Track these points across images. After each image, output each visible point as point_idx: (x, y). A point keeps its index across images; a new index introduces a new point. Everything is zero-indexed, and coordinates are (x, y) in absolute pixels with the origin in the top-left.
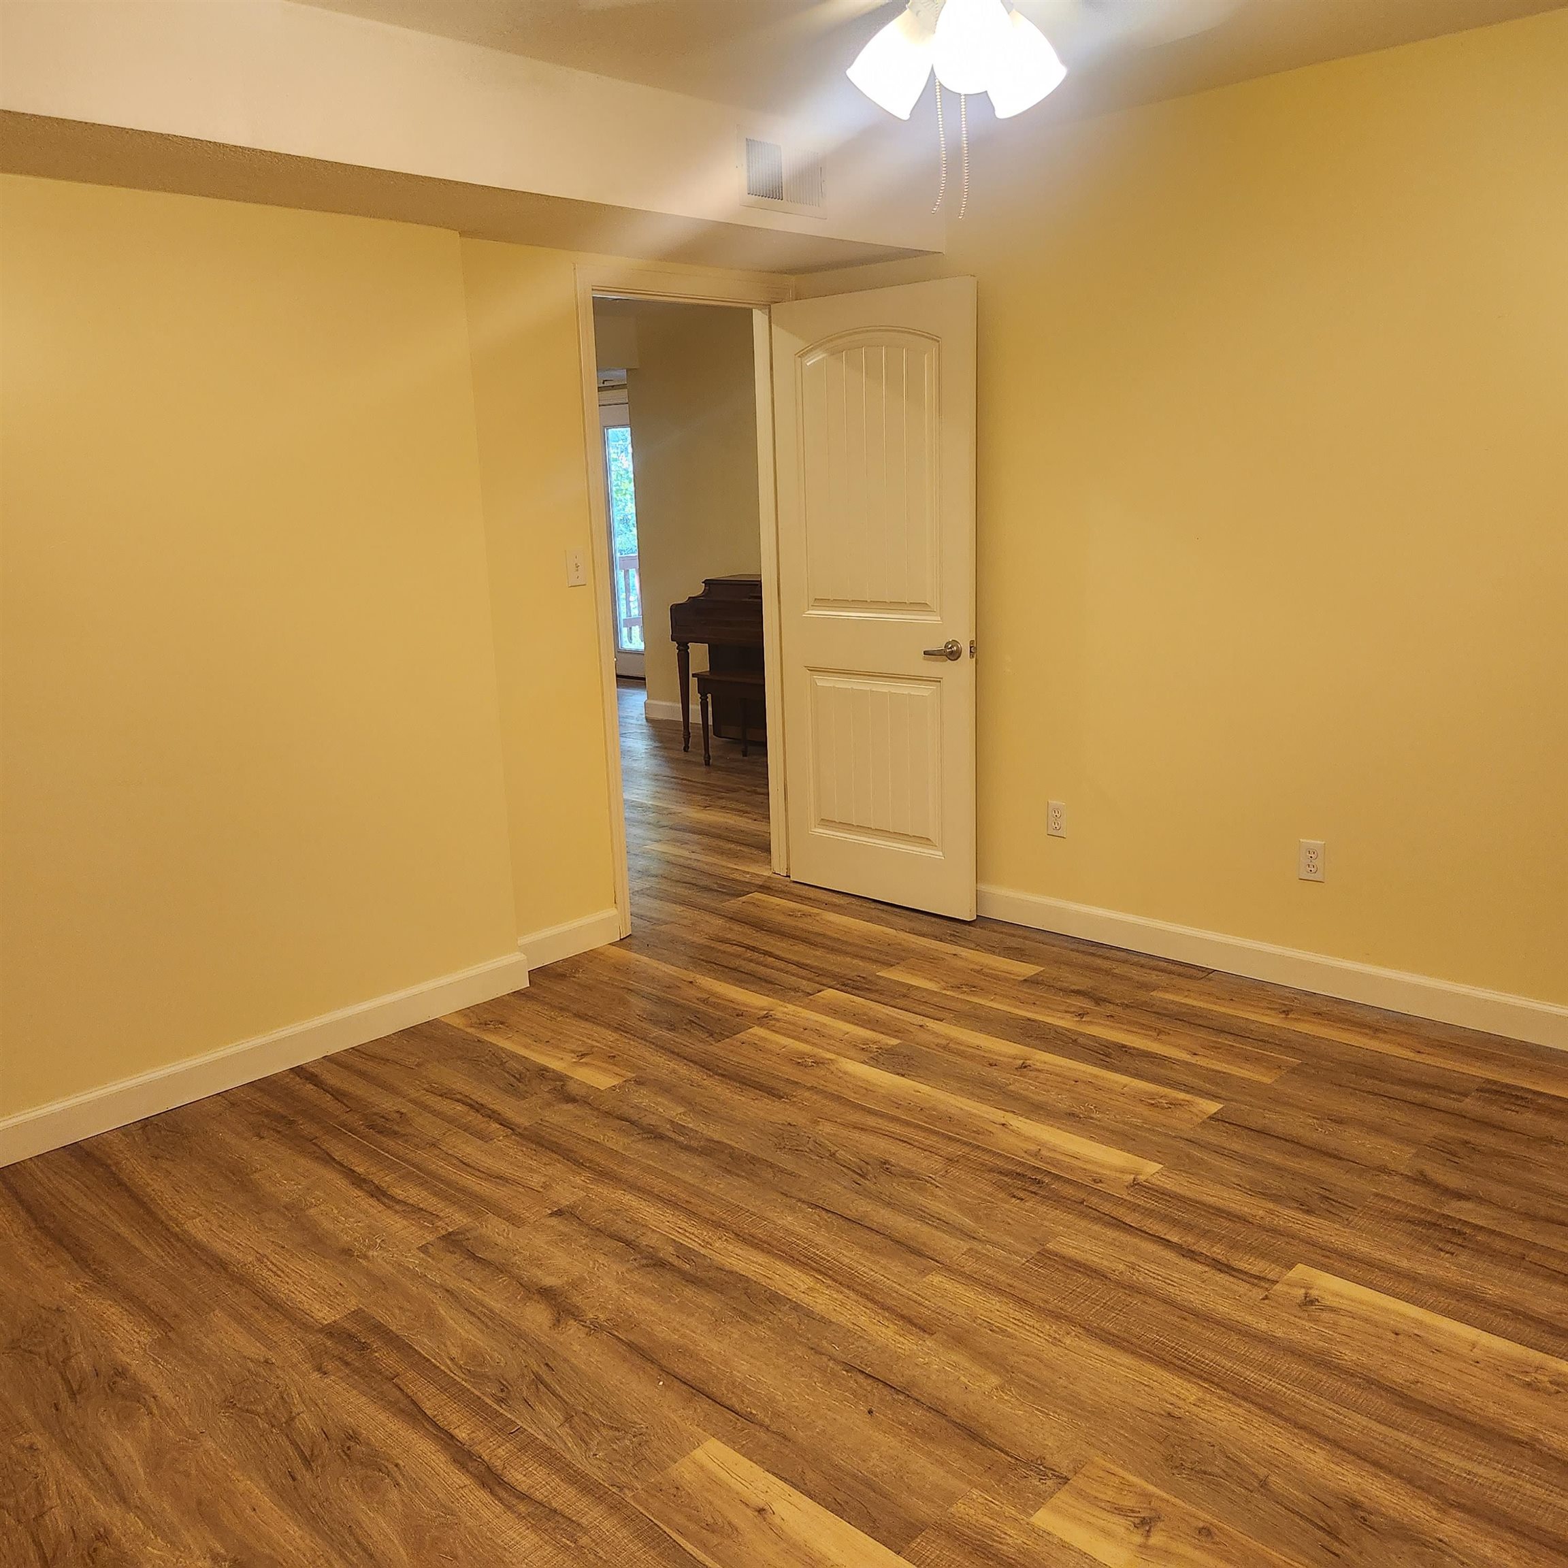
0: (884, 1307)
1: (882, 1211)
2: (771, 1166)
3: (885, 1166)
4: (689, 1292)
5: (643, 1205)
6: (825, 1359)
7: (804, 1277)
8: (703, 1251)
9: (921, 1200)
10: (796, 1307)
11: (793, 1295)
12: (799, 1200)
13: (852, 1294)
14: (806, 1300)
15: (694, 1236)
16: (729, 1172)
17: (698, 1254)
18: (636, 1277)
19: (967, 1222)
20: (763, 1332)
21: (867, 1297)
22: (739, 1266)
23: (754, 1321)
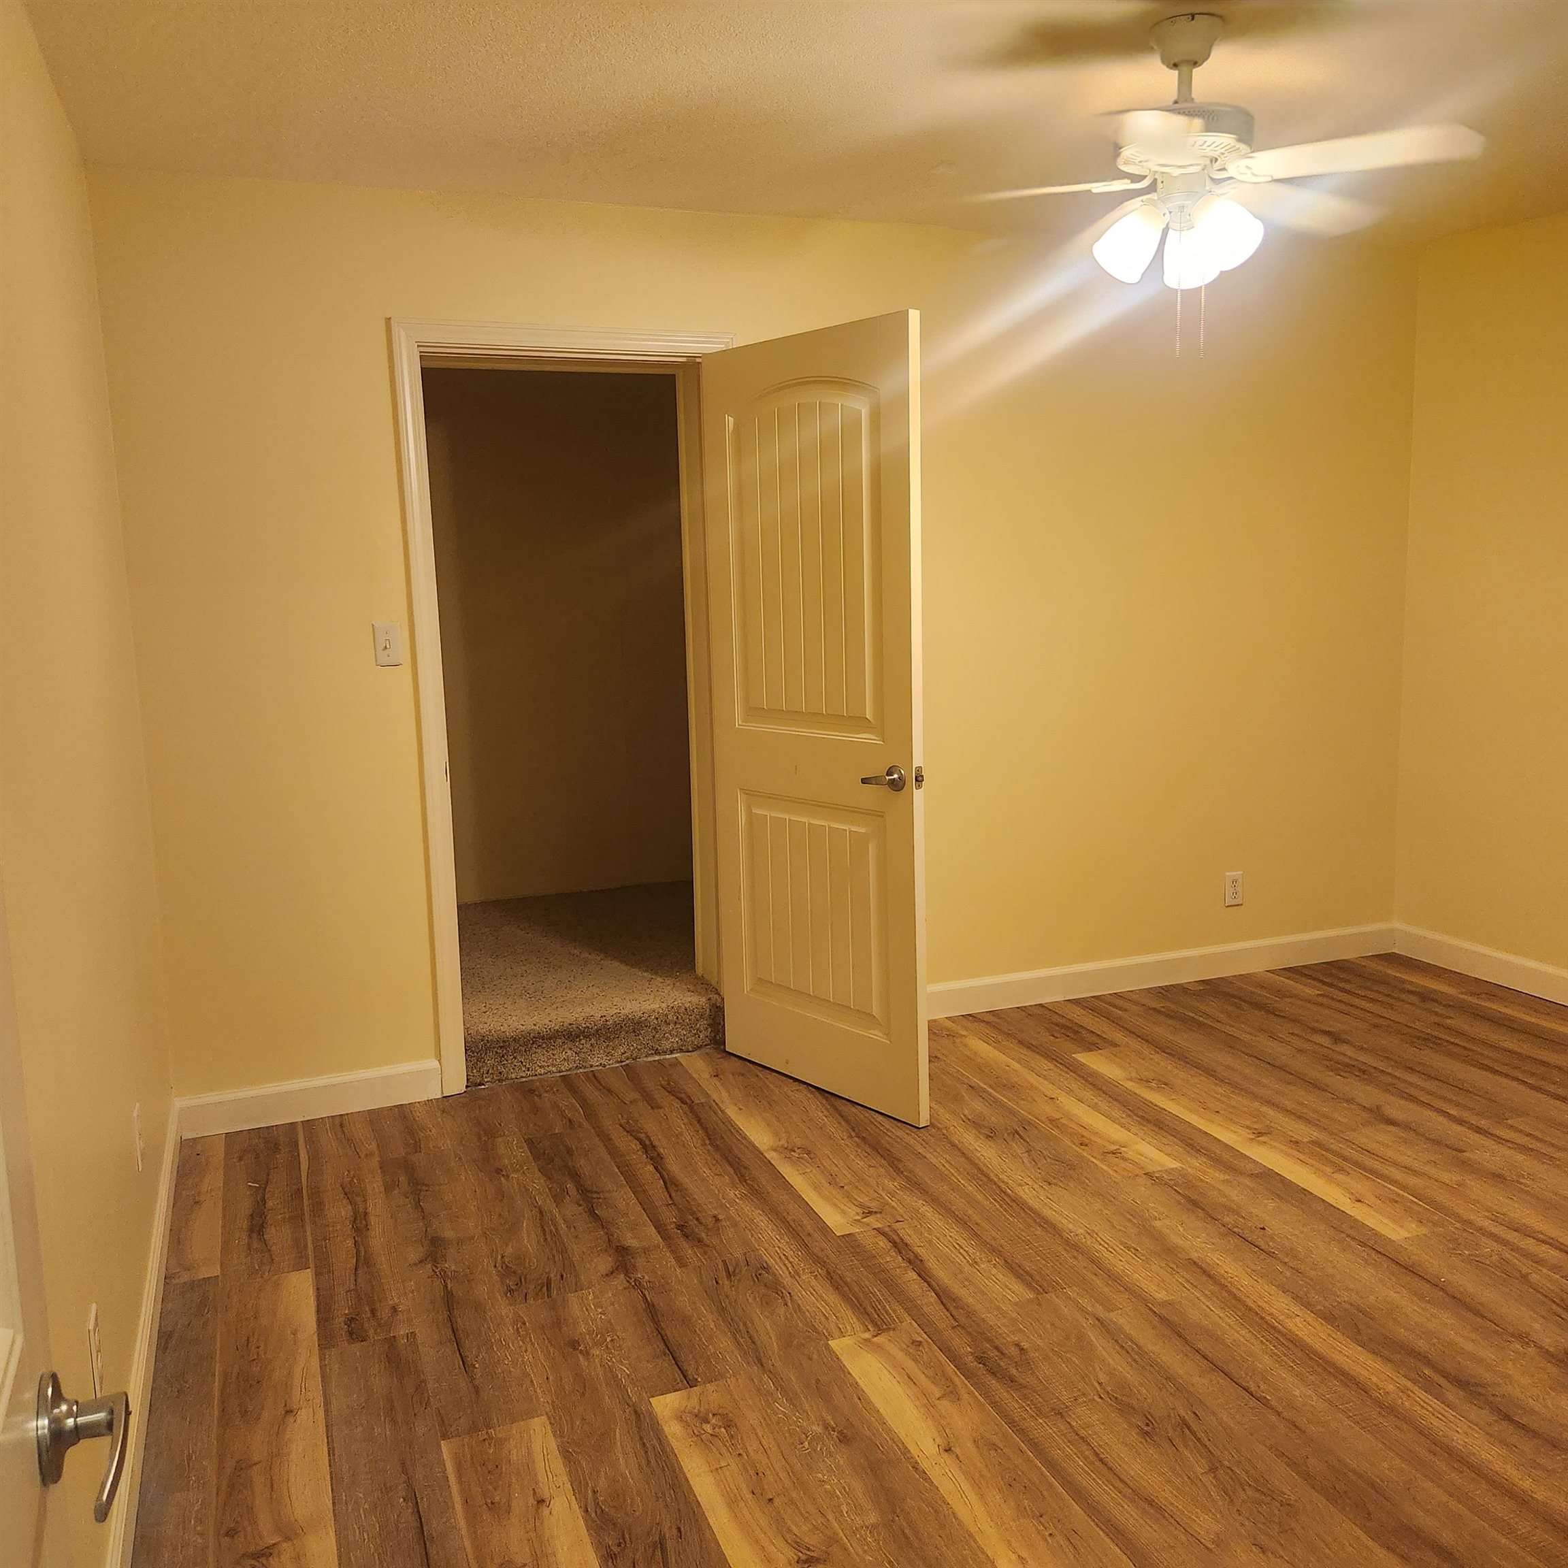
0: (1223, 1287)
1: (1181, 1372)
2: (1307, 1477)
3: (1148, 1430)
4: (1422, 1345)
5: (1498, 1466)
6: (1291, 1264)
7: (1294, 1329)
8: (1409, 1384)
9: (1131, 1376)
10: (1308, 1306)
11: (1310, 1317)
12: (1279, 1414)
13: (1250, 1303)
14: (1296, 1309)
15: (1421, 1404)
16: (1372, 1485)
17: (1415, 1382)
18: (1488, 1377)
19: (1093, 1336)
20: (1345, 1296)
21: (1235, 1297)
22: (1364, 1356)
23: (1351, 1304)
